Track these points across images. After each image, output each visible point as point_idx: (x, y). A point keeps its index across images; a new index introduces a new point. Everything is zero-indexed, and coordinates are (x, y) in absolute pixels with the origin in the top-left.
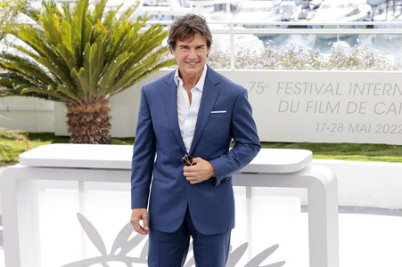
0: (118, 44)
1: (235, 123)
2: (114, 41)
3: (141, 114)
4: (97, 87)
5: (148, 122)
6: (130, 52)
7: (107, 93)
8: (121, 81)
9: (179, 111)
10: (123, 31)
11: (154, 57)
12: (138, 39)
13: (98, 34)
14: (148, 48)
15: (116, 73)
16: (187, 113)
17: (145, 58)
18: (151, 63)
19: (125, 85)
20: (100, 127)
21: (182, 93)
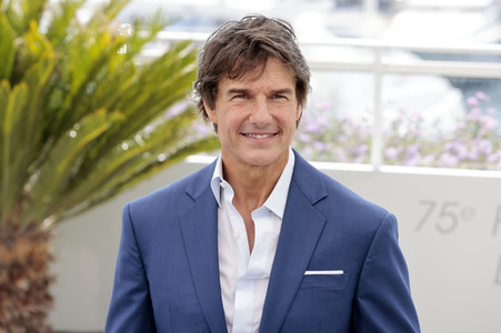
0: (83, 88)
1: (364, 304)
2: (70, 80)
3: (123, 275)
4: (21, 197)
5: (140, 297)
6: (111, 110)
7: (46, 215)
8: (84, 186)
9: (222, 268)
10: (94, 55)
11: (174, 127)
12: (134, 79)
13: (31, 61)
14: (158, 102)
15: (72, 163)
16: (242, 273)
17: (149, 129)
18: (166, 142)
19: (96, 196)
20: (26, 302)
21: (231, 221)
